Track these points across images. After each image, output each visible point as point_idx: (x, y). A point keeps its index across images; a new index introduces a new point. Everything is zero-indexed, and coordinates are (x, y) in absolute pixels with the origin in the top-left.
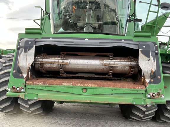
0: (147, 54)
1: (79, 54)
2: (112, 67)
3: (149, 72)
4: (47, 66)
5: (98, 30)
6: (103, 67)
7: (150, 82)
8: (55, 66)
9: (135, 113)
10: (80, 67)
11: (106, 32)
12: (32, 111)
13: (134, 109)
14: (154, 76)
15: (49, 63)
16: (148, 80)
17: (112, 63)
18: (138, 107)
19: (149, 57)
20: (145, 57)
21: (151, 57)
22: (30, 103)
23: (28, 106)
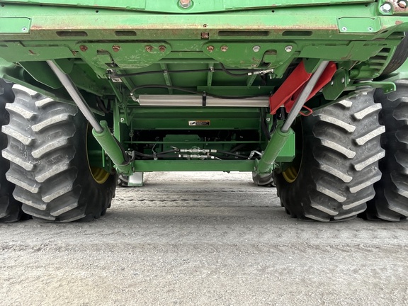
9: (323, 192)
12: (47, 204)
13: (321, 182)
18: (330, 172)
22: (41, 178)
23: (34, 190)
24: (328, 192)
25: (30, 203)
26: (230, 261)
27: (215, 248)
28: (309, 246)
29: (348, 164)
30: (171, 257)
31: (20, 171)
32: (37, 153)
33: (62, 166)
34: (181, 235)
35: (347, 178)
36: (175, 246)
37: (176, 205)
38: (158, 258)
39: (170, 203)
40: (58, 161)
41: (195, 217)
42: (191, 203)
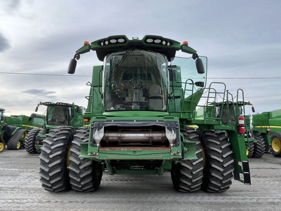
0: (170, 129)
1: (131, 130)
2: (151, 138)
3: (172, 140)
4: (111, 138)
5: (145, 108)
6: (146, 138)
7: (173, 146)
8: (116, 138)
10: (131, 138)
11: (151, 109)
12: (82, 185)
14: (175, 142)
15: (113, 137)
16: (172, 145)
17: (151, 135)
19: (171, 131)
20: (169, 131)
21: (173, 131)
22: (82, 176)
23: (79, 180)
24: (184, 182)
25: (76, 185)
26: (147, 207)
27: (143, 202)
28: (176, 202)
29: (190, 171)
30: (128, 205)
31: (74, 173)
32: (81, 167)
33: (89, 172)
34: (131, 198)
35: (190, 177)
36: (129, 202)
37: (127, 183)
38: (124, 206)
39: (125, 182)
40: (88, 170)
41: (136, 190)
42: (135, 182)
